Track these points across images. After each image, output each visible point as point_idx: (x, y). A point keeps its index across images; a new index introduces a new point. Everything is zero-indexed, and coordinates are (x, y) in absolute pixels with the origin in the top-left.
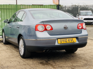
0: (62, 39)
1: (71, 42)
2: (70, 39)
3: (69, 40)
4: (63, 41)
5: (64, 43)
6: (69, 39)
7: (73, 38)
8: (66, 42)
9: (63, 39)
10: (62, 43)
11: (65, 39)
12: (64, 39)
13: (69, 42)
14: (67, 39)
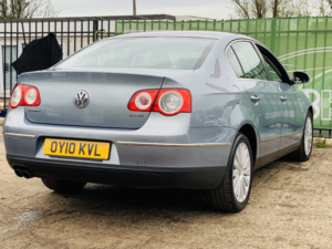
0: (58, 141)
1: (87, 156)
2: (87, 143)
3: (81, 150)
4: (61, 147)
5: (63, 154)
6: (83, 143)
7: (99, 144)
8: (68, 154)
9: (62, 141)
10: (58, 153)
11: (70, 142)
12: (66, 141)
13: (82, 155)
14: (78, 143)
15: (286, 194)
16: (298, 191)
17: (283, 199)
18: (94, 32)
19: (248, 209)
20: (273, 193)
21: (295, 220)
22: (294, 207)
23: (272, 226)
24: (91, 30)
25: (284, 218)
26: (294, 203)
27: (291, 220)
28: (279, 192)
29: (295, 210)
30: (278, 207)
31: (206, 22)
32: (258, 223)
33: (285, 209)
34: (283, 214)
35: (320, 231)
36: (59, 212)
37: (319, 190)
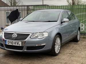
15: (72, 51)
16: (75, 50)
17: (70, 52)
18: (27, 9)
19: (60, 55)
20: (68, 50)
21: (72, 58)
22: (72, 54)
23: (65, 59)
24: (27, 8)
25: (69, 57)
26: (73, 53)
27: (71, 58)
28: (69, 50)
29: (72, 55)
30: (68, 54)
31: (55, 6)
32: (61, 58)
33: (70, 55)
34: (69, 56)
35: (78, 61)
36: (10, 55)
37: (81, 50)
